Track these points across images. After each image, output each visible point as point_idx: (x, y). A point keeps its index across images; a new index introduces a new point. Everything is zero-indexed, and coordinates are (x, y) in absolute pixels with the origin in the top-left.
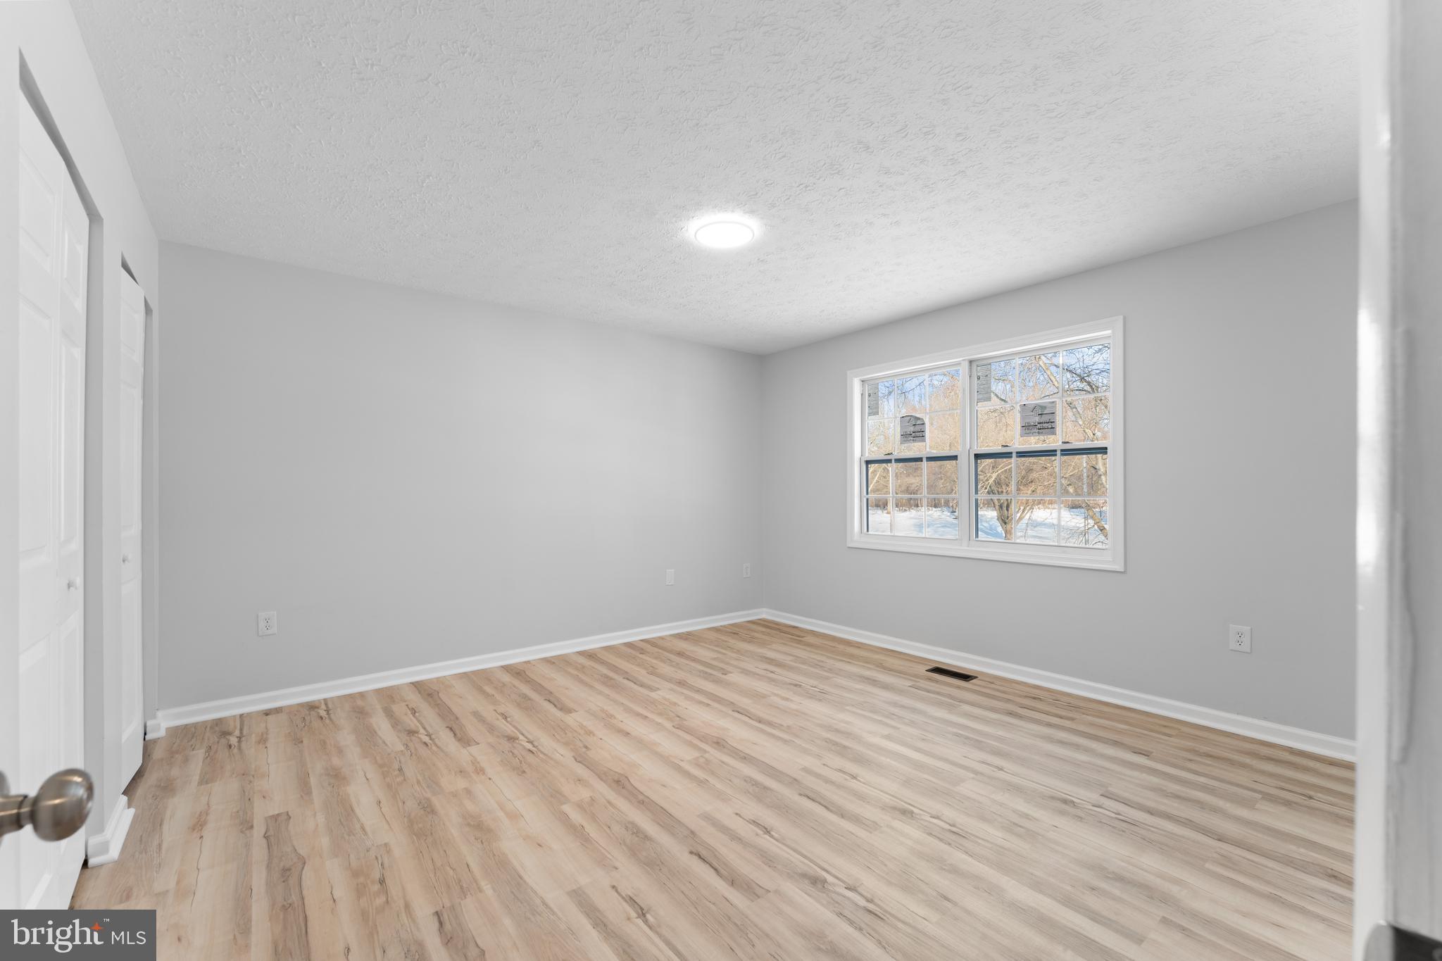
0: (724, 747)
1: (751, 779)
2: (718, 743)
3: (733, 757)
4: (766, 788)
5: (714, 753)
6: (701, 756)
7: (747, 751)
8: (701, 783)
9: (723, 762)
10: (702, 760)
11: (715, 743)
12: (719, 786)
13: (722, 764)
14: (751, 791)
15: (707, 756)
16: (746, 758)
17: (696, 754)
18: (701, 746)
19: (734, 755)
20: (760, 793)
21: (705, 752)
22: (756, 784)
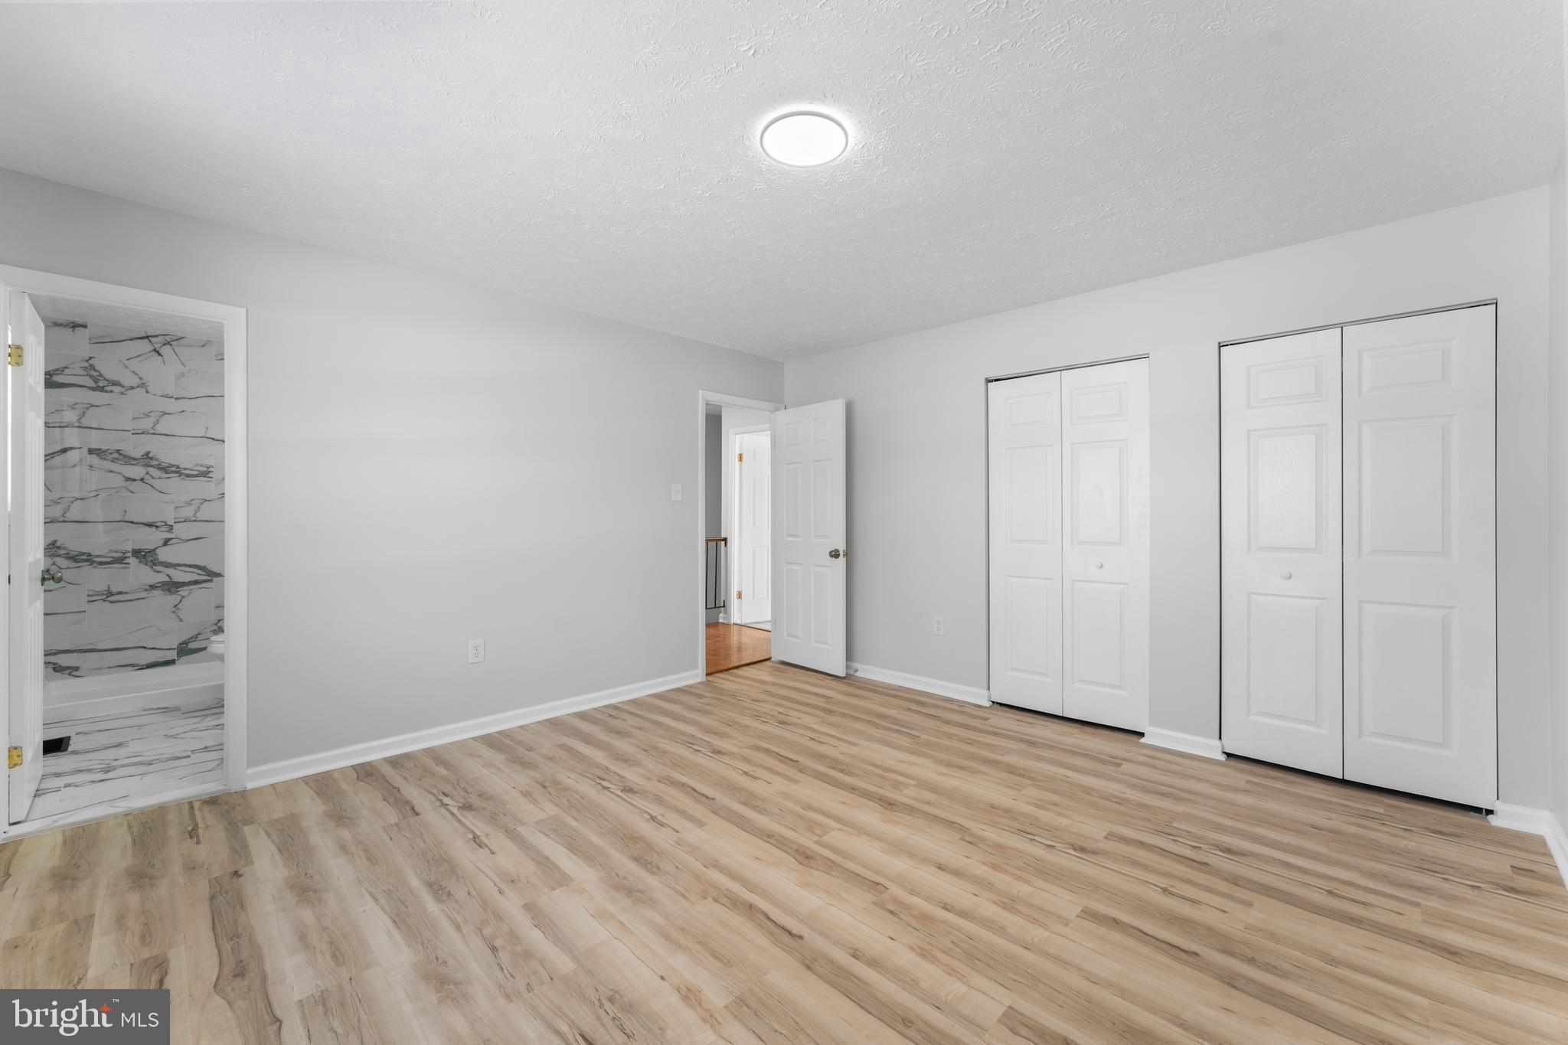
0: (797, 850)
1: (760, 812)
2: (808, 857)
3: (783, 837)
4: (746, 804)
5: (808, 841)
6: (821, 837)
7: (766, 846)
8: (809, 807)
9: (793, 830)
10: (818, 832)
11: (812, 858)
12: (790, 805)
13: (793, 827)
14: (760, 802)
15: (816, 838)
16: (767, 836)
17: (827, 839)
18: (829, 852)
19: (782, 839)
20: (751, 800)
21: (818, 843)
22: (755, 808)
